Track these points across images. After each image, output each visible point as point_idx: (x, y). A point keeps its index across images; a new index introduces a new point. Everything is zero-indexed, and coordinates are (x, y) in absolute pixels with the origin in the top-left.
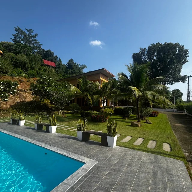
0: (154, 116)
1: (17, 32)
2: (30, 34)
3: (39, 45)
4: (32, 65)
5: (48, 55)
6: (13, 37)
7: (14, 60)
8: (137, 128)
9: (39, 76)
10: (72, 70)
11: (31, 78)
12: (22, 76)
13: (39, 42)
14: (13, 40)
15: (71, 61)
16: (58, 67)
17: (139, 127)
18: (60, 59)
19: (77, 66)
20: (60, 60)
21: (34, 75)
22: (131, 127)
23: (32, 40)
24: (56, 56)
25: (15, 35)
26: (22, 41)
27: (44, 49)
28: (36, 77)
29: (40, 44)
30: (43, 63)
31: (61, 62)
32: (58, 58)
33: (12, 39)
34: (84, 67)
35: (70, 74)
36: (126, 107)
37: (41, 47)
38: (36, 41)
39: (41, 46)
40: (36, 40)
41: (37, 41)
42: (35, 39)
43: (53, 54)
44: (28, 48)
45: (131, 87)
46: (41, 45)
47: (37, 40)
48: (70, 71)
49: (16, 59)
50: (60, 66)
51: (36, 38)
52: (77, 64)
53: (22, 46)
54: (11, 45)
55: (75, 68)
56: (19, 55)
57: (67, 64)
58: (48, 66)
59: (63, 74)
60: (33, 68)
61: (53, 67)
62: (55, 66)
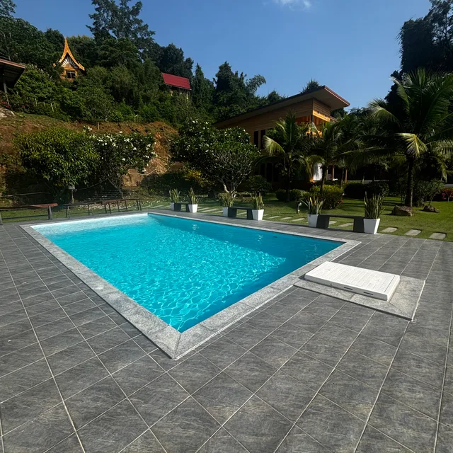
0: (447, 200)
1: (97, 6)
2: (125, 5)
3: (148, 35)
4: (145, 91)
5: (170, 59)
6: (91, 22)
7: (109, 83)
8: (407, 217)
9: (163, 117)
10: (230, 95)
11: (149, 122)
12: (132, 120)
13: (147, 26)
14: (92, 29)
15: (225, 68)
16: (196, 90)
17: (409, 215)
18: (198, 66)
19: (240, 82)
20: (199, 69)
21: (153, 115)
22: (392, 217)
23: (131, 23)
24: (189, 60)
25: (94, 16)
26: (111, 28)
27: (156, 44)
28: (157, 120)
29: (148, 30)
30: (163, 81)
31: (202, 74)
32: (193, 65)
33: (90, 27)
34: (259, 81)
35: (225, 105)
36: (371, 181)
37: (151, 39)
38: (139, 24)
39: (152, 36)
40: (139, 22)
41: (143, 24)
42: (137, 17)
43: (182, 55)
44: (129, 49)
45: (404, 134)
46: (153, 33)
47: (141, 21)
48: (224, 97)
49: (112, 82)
50: (199, 86)
51: (140, 14)
52: (239, 76)
53: (118, 46)
54: (90, 45)
55: (236, 87)
56: (115, 70)
57: (216, 79)
58: (174, 88)
59: (210, 106)
60: (147, 99)
61: (184, 91)
62: (188, 87)
